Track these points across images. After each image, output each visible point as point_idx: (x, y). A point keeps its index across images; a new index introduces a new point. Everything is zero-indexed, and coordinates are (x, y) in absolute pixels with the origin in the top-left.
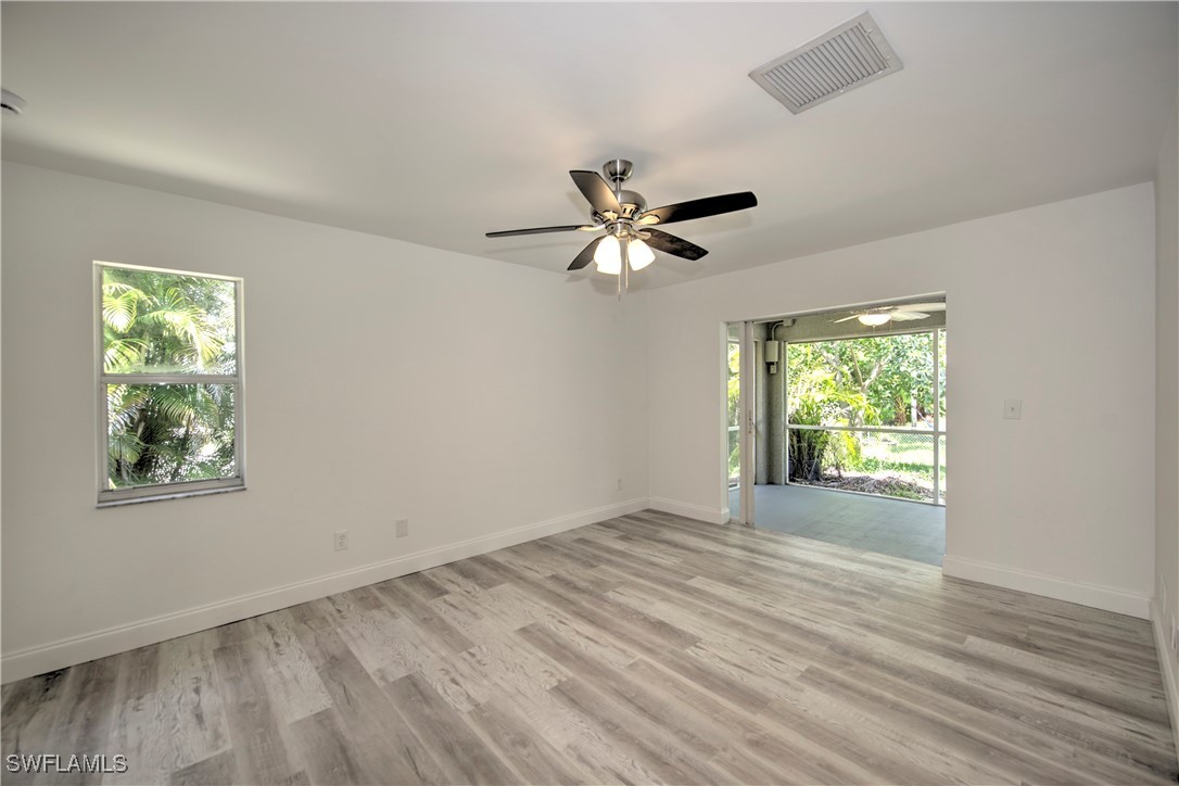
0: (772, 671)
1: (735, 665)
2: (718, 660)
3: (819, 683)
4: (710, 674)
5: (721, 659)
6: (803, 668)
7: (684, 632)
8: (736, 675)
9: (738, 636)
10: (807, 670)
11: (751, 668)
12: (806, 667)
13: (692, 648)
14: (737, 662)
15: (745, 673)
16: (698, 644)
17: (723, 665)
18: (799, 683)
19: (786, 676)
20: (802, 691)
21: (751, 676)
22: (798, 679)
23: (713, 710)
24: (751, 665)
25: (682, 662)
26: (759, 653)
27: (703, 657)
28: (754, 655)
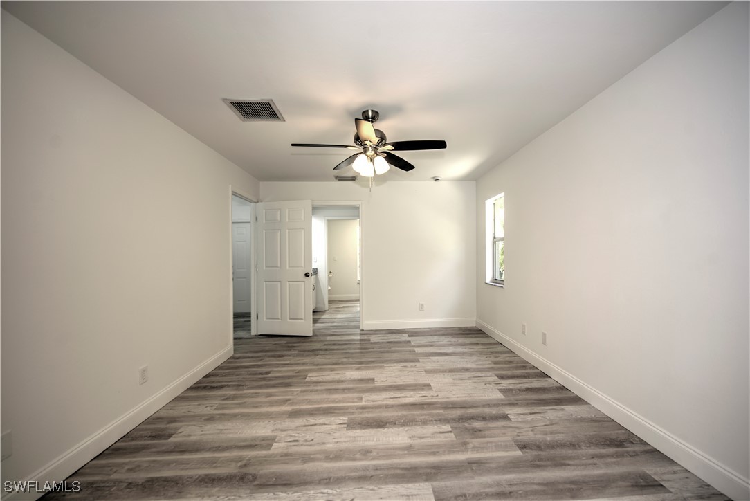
0: (293, 433)
1: (315, 425)
2: (326, 423)
3: (263, 440)
4: (324, 413)
5: (325, 424)
6: (275, 445)
7: (361, 429)
8: (312, 421)
9: (328, 445)
10: (271, 445)
11: (304, 428)
12: (273, 447)
13: (346, 422)
14: (315, 427)
15: (307, 424)
16: (345, 426)
17: (321, 421)
18: (276, 434)
19: (284, 434)
20: (273, 431)
21: (303, 424)
22: (276, 436)
23: (310, 402)
24: (307, 430)
25: (342, 411)
26: (306, 441)
27: (336, 421)
28: (309, 437)
